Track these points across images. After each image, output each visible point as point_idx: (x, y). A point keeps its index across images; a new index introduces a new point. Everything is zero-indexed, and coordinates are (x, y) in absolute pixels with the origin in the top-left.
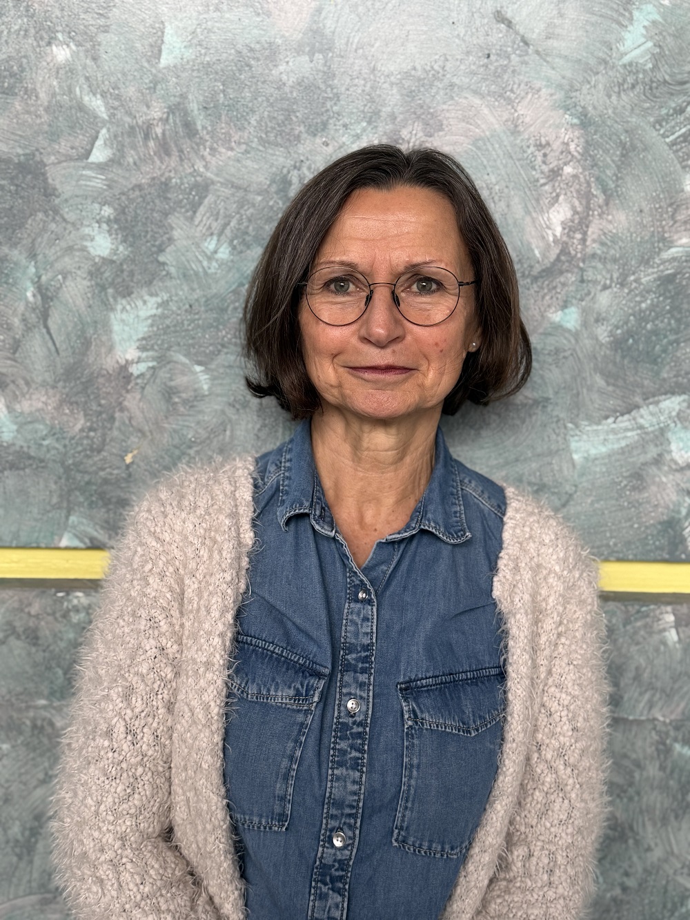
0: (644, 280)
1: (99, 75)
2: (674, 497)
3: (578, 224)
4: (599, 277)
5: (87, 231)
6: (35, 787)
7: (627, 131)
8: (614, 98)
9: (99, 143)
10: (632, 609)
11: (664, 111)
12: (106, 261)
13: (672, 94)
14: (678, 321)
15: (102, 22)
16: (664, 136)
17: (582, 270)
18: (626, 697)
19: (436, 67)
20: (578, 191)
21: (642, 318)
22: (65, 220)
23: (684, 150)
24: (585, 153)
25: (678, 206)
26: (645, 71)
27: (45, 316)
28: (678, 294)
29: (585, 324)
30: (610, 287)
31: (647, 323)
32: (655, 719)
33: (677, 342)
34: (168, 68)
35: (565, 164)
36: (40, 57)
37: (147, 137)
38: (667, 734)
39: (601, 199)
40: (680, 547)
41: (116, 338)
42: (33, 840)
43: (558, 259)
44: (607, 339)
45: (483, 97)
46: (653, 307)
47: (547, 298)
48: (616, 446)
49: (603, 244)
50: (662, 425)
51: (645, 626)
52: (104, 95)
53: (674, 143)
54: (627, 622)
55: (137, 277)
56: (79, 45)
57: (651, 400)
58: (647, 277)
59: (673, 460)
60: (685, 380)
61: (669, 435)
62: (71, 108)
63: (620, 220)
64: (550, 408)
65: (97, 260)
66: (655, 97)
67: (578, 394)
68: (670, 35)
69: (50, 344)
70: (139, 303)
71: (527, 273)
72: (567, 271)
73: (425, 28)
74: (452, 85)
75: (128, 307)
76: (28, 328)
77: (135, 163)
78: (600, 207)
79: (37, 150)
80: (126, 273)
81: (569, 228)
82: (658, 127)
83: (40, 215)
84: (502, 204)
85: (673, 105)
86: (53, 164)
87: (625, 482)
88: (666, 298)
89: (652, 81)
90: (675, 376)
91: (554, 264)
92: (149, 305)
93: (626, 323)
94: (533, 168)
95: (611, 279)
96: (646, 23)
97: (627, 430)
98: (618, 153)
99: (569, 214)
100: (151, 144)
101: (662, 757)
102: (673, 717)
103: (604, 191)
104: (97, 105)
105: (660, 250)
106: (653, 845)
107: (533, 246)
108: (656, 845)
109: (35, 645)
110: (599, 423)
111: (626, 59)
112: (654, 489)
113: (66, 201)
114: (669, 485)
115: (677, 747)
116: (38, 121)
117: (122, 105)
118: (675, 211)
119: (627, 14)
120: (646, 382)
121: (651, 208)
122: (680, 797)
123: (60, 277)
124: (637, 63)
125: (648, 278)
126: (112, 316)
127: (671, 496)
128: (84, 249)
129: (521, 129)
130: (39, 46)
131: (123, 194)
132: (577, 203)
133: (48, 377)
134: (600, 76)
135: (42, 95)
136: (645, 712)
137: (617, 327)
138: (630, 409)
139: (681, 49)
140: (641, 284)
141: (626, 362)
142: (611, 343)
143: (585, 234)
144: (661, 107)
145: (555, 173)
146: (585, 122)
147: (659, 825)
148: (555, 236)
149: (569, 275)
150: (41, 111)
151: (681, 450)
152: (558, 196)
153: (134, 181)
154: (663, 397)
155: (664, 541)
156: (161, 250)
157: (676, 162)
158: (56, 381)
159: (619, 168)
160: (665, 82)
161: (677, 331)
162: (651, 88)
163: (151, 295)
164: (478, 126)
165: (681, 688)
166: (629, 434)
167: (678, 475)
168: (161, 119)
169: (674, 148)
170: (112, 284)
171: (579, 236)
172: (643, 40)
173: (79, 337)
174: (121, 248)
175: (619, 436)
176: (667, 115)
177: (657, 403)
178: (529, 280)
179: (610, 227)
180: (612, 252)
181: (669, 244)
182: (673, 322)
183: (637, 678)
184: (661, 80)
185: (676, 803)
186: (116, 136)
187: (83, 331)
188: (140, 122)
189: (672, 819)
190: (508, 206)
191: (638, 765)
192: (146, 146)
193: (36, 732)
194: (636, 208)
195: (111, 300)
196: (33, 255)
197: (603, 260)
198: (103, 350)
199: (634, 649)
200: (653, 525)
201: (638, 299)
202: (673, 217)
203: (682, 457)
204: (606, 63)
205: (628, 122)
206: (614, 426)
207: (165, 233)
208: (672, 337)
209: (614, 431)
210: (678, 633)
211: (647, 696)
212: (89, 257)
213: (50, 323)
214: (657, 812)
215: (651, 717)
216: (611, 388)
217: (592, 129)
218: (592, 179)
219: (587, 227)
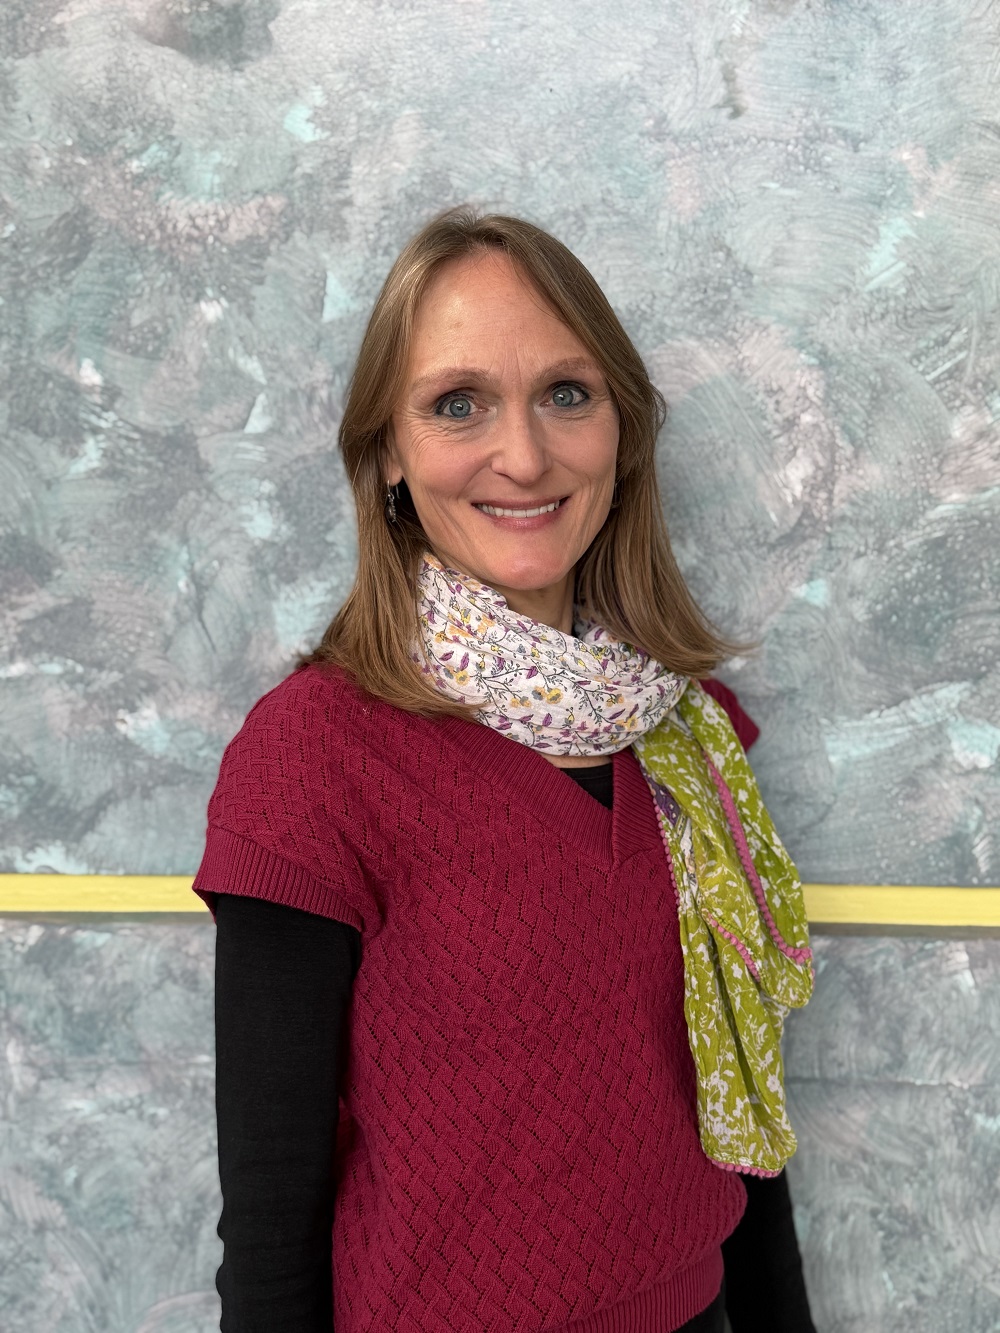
0: (907, 545)
1: (255, 334)
2: (960, 808)
3: (823, 481)
4: (851, 544)
5: (245, 510)
6: (197, 1161)
7: (877, 370)
8: (860, 331)
9: (257, 410)
10: (914, 946)
11: (922, 344)
12: (268, 544)
13: (931, 323)
14: (953, 593)
15: (254, 273)
16: (924, 373)
17: (829, 535)
18: (911, 1056)
19: (643, 307)
20: (820, 443)
21: (907, 591)
22: (220, 499)
23: (950, 388)
24: (827, 398)
25: (946, 456)
26: (897, 298)
27: (199, 607)
28: (950, 560)
29: (837, 599)
30: (865, 554)
31: (914, 595)
32: (949, 1084)
33: (953, 618)
34: (331, 323)
35: (803, 411)
36: (187, 315)
37: (310, 401)
38: (966, 1103)
39: (849, 451)
40: (970, 869)
41: (279, 630)
42: (196, 1225)
43: (799, 523)
44: (866, 617)
45: (699, 338)
46: (919, 577)
47: (789, 569)
48: (883, 746)
49: (853, 504)
50: (939, 719)
51: (931, 968)
52: (260, 355)
53: (937, 381)
54: (907, 963)
55: (303, 560)
56: (230, 300)
57: (924, 689)
58: (911, 541)
59: (956, 762)
60: (965, 665)
61: (949, 731)
62: (224, 372)
63: (873, 475)
64: (798, 701)
65: (257, 543)
66: (910, 326)
67: (832, 684)
68: (926, 252)
69: (206, 640)
70: (306, 590)
71: (762, 540)
72: (812, 537)
73: (628, 262)
74: (662, 327)
75: (293, 595)
76: (181, 623)
77: (298, 432)
78: (848, 460)
79: (187, 421)
80: (289, 558)
81: (812, 486)
82: (915, 362)
83: (192, 495)
84: (729, 462)
85: (934, 335)
86: (206, 437)
87: (896, 790)
88: (935, 566)
89: (906, 309)
90: (954, 659)
91: (794, 529)
92: (317, 591)
93: (888, 596)
94: (764, 418)
95: (866, 545)
96: (896, 241)
97: (895, 726)
98: (867, 396)
99: (810, 470)
100: (316, 409)
101: (960, 1131)
102: (972, 1081)
103: (853, 442)
104: (252, 367)
105: (925, 508)
106: (954, 1242)
107: (768, 509)
108: (959, 1242)
109: (195, 990)
110: (860, 718)
111: (873, 285)
112: (933, 797)
113: (221, 477)
114: (952, 793)
115: (980, 1119)
116: (188, 389)
117: (282, 367)
118: (942, 462)
119: (872, 231)
120: (917, 668)
121: (911, 461)
122: (986, 1182)
123: (216, 564)
124: (886, 289)
125: (912, 543)
126: (275, 606)
127: (955, 806)
128: (241, 531)
129: (747, 373)
130: (186, 304)
131: (285, 466)
132: (819, 457)
133: (204, 678)
134: (841, 307)
135: (192, 358)
136: (937, 1075)
137: (877, 602)
138: (897, 700)
139: (941, 269)
140: (903, 550)
141: (890, 643)
142: (869, 621)
143: (831, 492)
144: (918, 339)
145: (790, 424)
146: (825, 361)
147: (961, 1217)
148: (794, 496)
149: (814, 542)
150: (191, 377)
151: (965, 749)
152: (795, 449)
153: (297, 452)
154: (939, 685)
155: (949, 862)
156: (329, 528)
157: (940, 403)
158: (213, 682)
159: (869, 413)
160: (923, 309)
161: (952, 606)
162: (905, 317)
163: (319, 579)
164: (695, 372)
165: (980, 1045)
166: (898, 731)
167: (963, 781)
168: (326, 381)
169: (938, 386)
170: (275, 570)
171: (823, 495)
172: (892, 260)
173: (238, 631)
174: (284, 528)
175: (886, 733)
176: (927, 348)
177: (931, 692)
178: (765, 549)
179: (862, 483)
180: (866, 513)
181: (936, 501)
182: (946, 594)
183: (924, 1032)
184: (917, 306)
185: (980, 1192)
186: (276, 403)
187: (243, 624)
188: (303, 385)
189: (977, 1209)
190: (736, 463)
191: (930, 1141)
192: (309, 410)
193: (198, 1094)
194: (892, 460)
195: (273, 587)
196: (184, 540)
197: (855, 522)
198: (266, 645)
199: (918, 996)
200: (934, 842)
201: (900, 568)
202: (939, 469)
203: (966, 757)
204: (848, 290)
205: (877, 359)
206: (878, 721)
207: (334, 509)
208: (947, 613)
209: (878, 728)
210: (973, 976)
211: (938, 1056)
212: (247, 540)
213: (206, 615)
214: (958, 1202)
215: (944, 1082)
216: (872, 676)
217: (834, 369)
218: (837, 428)
219: (833, 484)
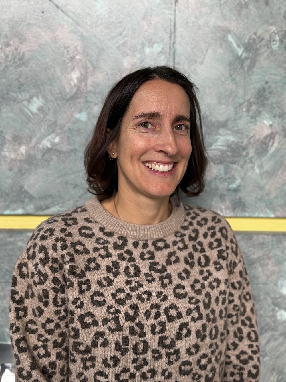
3: (83, 79)
4: (93, 100)
7: (99, 42)
11: (114, 34)
13: (117, 27)
16: (114, 44)
17: (86, 97)
19: (22, 17)
20: (82, 66)
23: (123, 49)
24: (84, 51)
25: (122, 71)
26: (105, 18)
29: (89, 119)
30: (98, 104)
35: (77, 55)
39: (92, 69)
43: (76, 93)
45: (42, 28)
47: (73, 108)
49: (93, 87)
53: (119, 47)
63: (99, 77)
64: (77, 153)
66: (110, 28)
71: (64, 98)
72: (80, 97)
74: (29, 24)
78: (91, 72)
81: (80, 80)
82: (112, 40)
84: (52, 70)
85: (117, 32)
89: (108, 22)
91: (74, 95)
94: (64, 56)
95: (98, 101)
98: (97, 50)
99: (79, 75)
103: (92, 65)
107: (66, 87)
111: (97, 13)
118: (121, 74)
121: (111, 73)
124: (102, 15)
129: (58, 41)
132: (82, 70)
134: (88, 21)
143: (86, 82)
144: (112, 32)
145: (72, 59)
146: (83, 38)
148: (74, 83)
149: (81, 99)
152: (74, 68)
157: (120, 54)
159: (97, 56)
160: (113, 22)
162: (108, 25)
164: (40, 40)
171: (83, 83)
172: (104, 6)
176: (115, 36)
178: (65, 101)
179: (96, 80)
180: (97, 90)
190: (55, 71)
194: (105, 73)
197: (94, 93)
204: (89, 15)
205: (100, 38)
217: (86, 41)
218: (87, 61)
219: (87, 80)
